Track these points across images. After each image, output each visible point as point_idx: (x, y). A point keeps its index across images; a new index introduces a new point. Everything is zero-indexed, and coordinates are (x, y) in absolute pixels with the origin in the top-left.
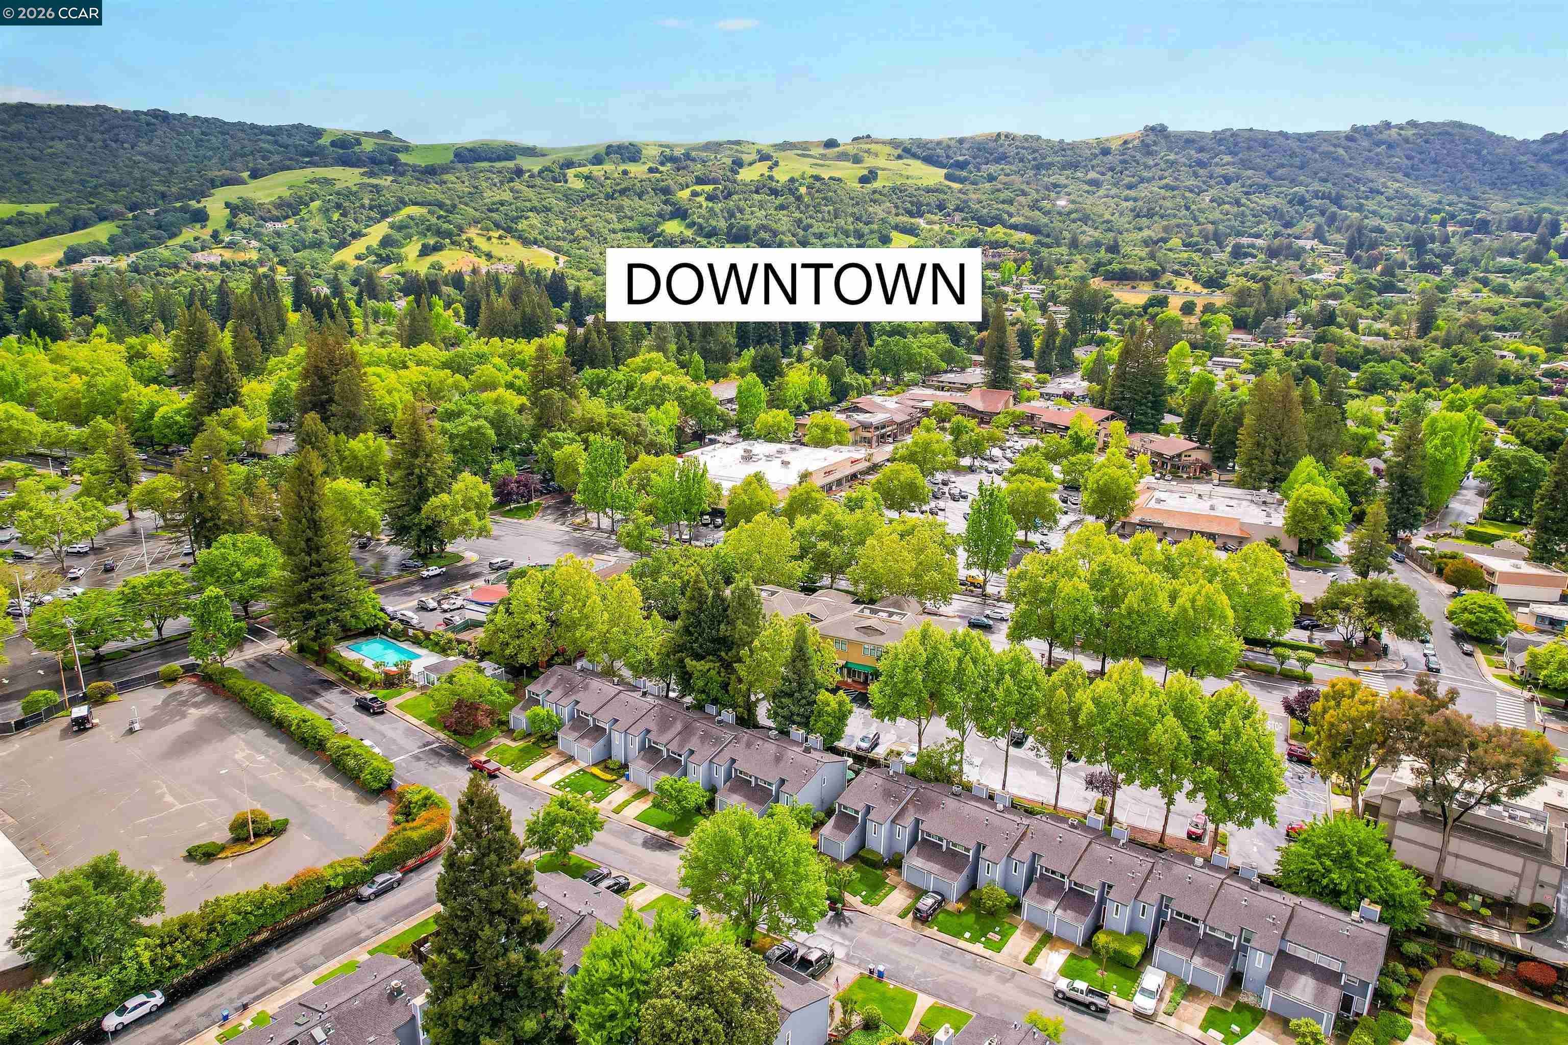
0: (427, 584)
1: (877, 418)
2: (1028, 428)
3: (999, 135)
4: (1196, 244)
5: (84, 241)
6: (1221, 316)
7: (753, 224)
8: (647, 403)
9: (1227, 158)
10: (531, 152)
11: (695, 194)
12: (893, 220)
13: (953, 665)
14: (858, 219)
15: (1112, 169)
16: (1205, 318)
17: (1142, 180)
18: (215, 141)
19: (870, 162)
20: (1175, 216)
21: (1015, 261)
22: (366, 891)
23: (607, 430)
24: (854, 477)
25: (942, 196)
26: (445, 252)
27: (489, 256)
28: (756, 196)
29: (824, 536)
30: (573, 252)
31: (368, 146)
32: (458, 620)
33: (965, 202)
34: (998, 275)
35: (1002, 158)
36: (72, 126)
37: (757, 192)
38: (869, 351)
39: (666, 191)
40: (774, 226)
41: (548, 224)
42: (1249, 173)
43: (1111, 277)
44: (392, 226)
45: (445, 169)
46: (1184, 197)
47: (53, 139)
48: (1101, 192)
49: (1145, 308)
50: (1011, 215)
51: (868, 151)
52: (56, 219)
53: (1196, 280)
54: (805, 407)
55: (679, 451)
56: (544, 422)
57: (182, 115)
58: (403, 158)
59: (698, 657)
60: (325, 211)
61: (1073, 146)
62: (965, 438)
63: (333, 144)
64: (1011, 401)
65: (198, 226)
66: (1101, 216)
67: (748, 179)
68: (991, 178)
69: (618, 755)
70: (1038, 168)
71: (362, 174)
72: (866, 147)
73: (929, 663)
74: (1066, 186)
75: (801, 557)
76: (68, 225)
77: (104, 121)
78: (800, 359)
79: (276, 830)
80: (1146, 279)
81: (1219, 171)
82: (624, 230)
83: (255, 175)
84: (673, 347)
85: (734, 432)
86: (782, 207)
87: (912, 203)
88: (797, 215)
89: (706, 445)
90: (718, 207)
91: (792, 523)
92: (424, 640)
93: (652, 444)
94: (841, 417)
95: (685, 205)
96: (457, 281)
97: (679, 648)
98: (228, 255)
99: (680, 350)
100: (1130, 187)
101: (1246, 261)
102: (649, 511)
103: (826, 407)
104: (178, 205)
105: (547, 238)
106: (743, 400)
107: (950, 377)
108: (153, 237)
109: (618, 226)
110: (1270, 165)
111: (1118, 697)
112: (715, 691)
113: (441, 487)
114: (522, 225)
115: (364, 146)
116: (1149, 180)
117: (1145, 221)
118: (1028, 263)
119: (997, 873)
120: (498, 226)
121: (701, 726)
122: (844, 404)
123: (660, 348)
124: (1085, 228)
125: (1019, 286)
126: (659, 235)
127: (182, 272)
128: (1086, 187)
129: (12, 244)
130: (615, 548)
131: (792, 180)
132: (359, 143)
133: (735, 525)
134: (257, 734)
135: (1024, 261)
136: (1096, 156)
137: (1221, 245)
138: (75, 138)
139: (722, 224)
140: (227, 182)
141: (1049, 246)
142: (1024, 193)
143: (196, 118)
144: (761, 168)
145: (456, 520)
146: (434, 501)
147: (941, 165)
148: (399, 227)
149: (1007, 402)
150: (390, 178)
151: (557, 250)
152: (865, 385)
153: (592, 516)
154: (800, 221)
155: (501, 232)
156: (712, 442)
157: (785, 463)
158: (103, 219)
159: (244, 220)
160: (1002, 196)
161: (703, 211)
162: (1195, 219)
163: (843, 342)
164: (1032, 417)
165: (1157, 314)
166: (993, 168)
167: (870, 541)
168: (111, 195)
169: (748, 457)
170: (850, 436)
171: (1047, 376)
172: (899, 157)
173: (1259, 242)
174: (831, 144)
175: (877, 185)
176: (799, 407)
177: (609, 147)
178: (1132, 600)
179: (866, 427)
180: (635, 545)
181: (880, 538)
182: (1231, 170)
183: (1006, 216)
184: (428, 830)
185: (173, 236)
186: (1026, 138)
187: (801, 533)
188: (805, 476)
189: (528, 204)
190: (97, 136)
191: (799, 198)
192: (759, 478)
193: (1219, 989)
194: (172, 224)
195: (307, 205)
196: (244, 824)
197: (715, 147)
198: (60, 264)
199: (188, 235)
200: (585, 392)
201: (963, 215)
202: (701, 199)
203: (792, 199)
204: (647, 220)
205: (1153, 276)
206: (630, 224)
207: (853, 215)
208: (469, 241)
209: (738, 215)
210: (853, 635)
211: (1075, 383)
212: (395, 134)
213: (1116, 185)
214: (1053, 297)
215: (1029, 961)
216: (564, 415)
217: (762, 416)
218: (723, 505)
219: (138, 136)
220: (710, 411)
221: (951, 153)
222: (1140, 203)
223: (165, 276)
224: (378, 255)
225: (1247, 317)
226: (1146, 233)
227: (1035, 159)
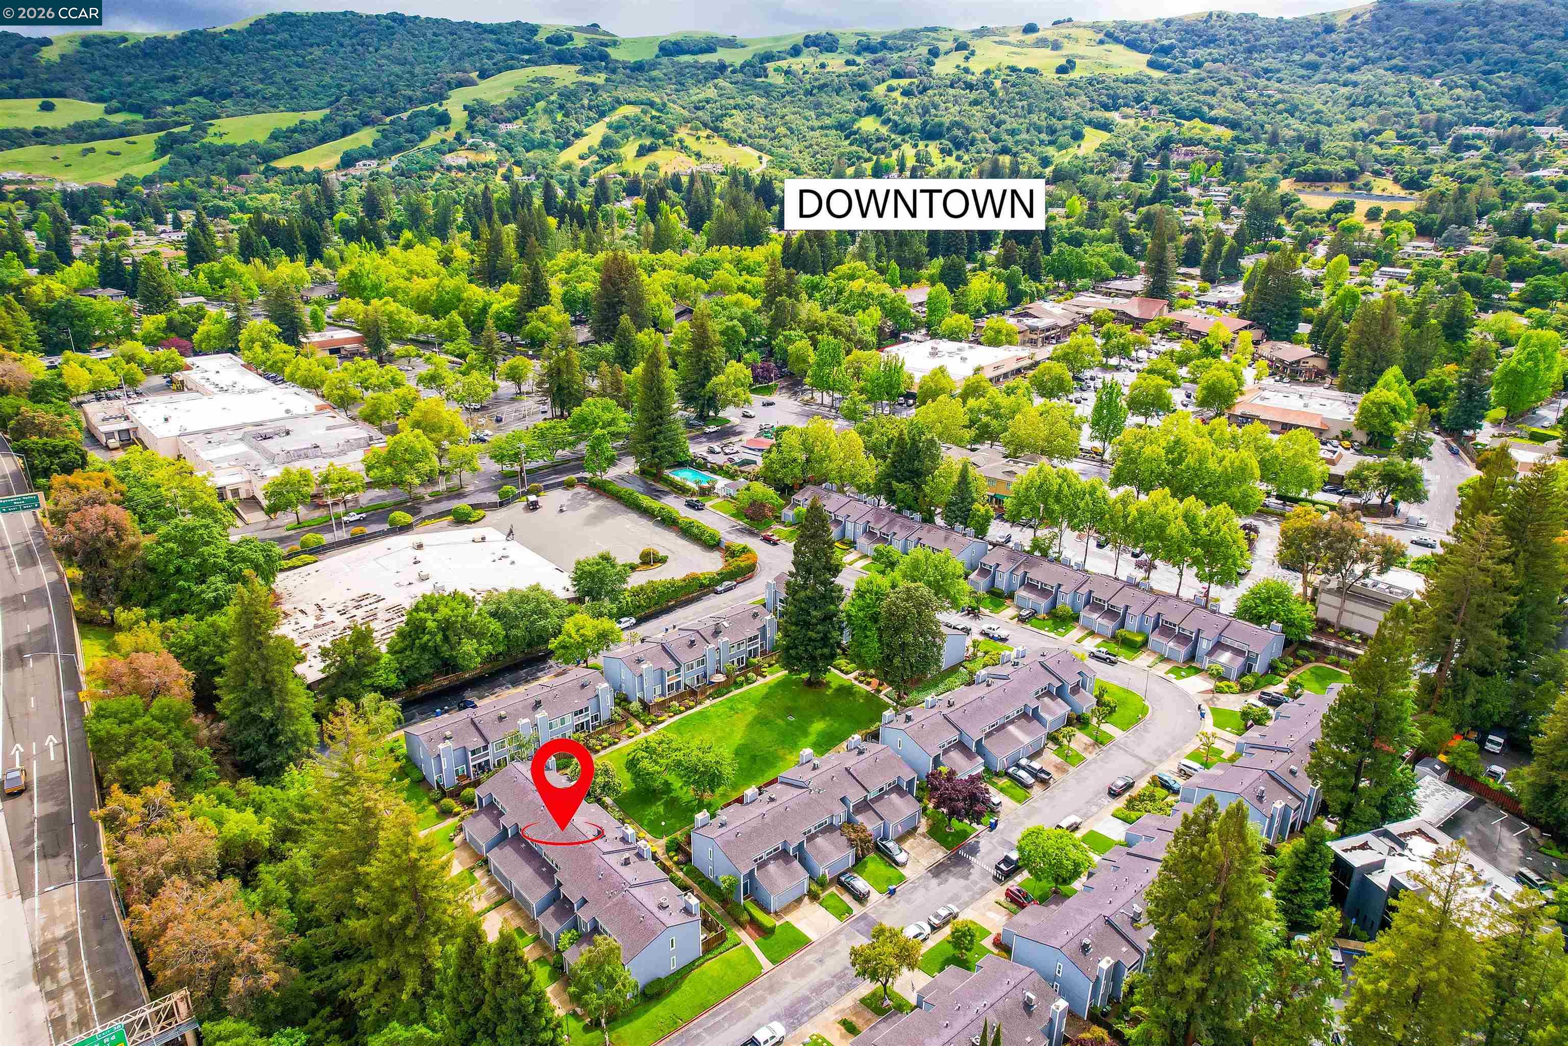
0: (710, 437)
1: (1042, 323)
2: (1176, 334)
3: (1210, 15)
4: (1412, 136)
5: (355, 146)
6: (1404, 223)
7: (947, 120)
8: (854, 307)
9: (1475, 31)
10: (731, 43)
11: (891, 89)
12: (1087, 115)
13: (1056, 487)
14: (1052, 114)
15: (1334, 50)
16: (1387, 225)
17: (1367, 61)
18: (444, 42)
19: (1069, 49)
20: (1395, 104)
21: (1206, 160)
22: (719, 588)
23: (827, 330)
24: (1018, 371)
25: (1140, 87)
26: (658, 153)
27: (698, 155)
28: (951, 91)
29: (987, 413)
30: (774, 150)
31: (580, 42)
32: (737, 460)
33: (1165, 93)
34: (1188, 176)
35: (1211, 41)
36: (326, 33)
37: (952, 86)
38: (1044, 259)
39: (863, 87)
40: (967, 122)
41: (750, 121)
42: (1497, 46)
43: (1303, 178)
44: (610, 126)
45: (653, 65)
46: (1409, 82)
47: (311, 46)
48: (1318, 76)
49: (1329, 214)
50: (1211, 107)
51: (1068, 37)
52: (330, 126)
53: (1396, 180)
54: (984, 310)
55: (880, 347)
56: (778, 323)
57: (417, 17)
58: (614, 54)
59: (900, 481)
60: (549, 112)
61: (1294, 25)
62: (1114, 341)
63: (549, 40)
64: (1166, 309)
65: (442, 128)
66: (1311, 106)
67: (942, 73)
68: (1198, 64)
69: (849, 535)
70: (1249, 51)
71: (579, 72)
72: (1065, 31)
73: (1042, 485)
74: (1278, 71)
75: (970, 427)
76: (339, 130)
77: (352, 26)
78: (983, 268)
79: (663, 560)
80: (1342, 180)
81: (1460, 45)
82: (822, 128)
83: (484, 75)
84: (873, 255)
85: (924, 331)
86: (975, 103)
87: (1108, 96)
88: (991, 110)
89: (900, 342)
90: (913, 102)
91: (964, 403)
92: (718, 470)
93: (860, 341)
94: (1012, 321)
95: (882, 101)
96: (676, 182)
97: (889, 475)
98: (472, 157)
99: (879, 257)
100: (1352, 69)
101: (1466, 154)
102: (862, 391)
103: (1001, 311)
104: (425, 108)
105: (750, 136)
106: (933, 305)
107: (1118, 284)
108: (408, 141)
109: (816, 124)
110: (1526, 36)
111: (1152, 508)
112: (910, 501)
113: (719, 370)
114: (727, 124)
115: (576, 41)
116: (1374, 62)
117: (1359, 111)
118: (1219, 164)
119: (1068, 599)
120: (706, 125)
121: (900, 520)
122: (1018, 309)
123: (862, 255)
124: (1291, 121)
125: (1206, 188)
126: (855, 133)
127: (438, 175)
128: (1303, 72)
129: (299, 150)
130: (836, 418)
131: (988, 72)
132: (571, 38)
133: (924, 403)
134: (634, 516)
135: (1215, 161)
136: (1317, 34)
137: (1441, 138)
138: (329, 44)
139: (917, 121)
140: (461, 84)
141: (1246, 142)
142: (1230, 82)
143: (427, 19)
144: (958, 58)
145: (730, 393)
146: (715, 380)
147: (1145, 51)
148: (617, 128)
149: (1161, 310)
150: (603, 76)
151: (760, 148)
152: (1038, 291)
153: (817, 395)
154: (993, 117)
155: (709, 132)
156: (906, 340)
157: (963, 359)
158: (366, 124)
159: (481, 122)
160: (1205, 86)
161: (898, 108)
162: (1418, 107)
163: (1023, 252)
164: (1182, 323)
165: (1340, 220)
166: (1201, 53)
167: (1018, 416)
168: (369, 101)
169: (934, 353)
170: (1019, 338)
171: (1207, 284)
172: (1101, 42)
173: (1490, 131)
174: (1030, 29)
175: (1074, 75)
176: (979, 310)
177: (807, 37)
178: (1190, 460)
179: (1033, 330)
180: (851, 416)
181: (1024, 415)
182: (1475, 44)
183: (1206, 109)
184: (748, 562)
185: (423, 139)
186: (1241, 17)
187: (971, 411)
188: (977, 370)
189: (731, 101)
190: (347, 41)
191: (994, 93)
192: (942, 369)
193: (1181, 659)
194: (422, 128)
195: (533, 106)
196: (648, 554)
197: (911, 36)
198: (338, 168)
199: (435, 137)
200: (804, 296)
201: (1161, 108)
202: (896, 94)
203: (987, 94)
204: (844, 117)
205: (1350, 176)
206: (828, 121)
207: (1046, 110)
208: (681, 141)
209: (933, 111)
210: (1000, 476)
211: (1234, 293)
212: (604, 27)
213: (1335, 68)
214: (1237, 201)
215: (1078, 641)
216: (794, 316)
217: (948, 320)
218: (915, 390)
219: (380, 40)
220: (906, 314)
221: (1156, 37)
222: (1358, 90)
223: (426, 178)
224: (600, 156)
225: (1434, 222)
226: (1360, 124)
227: (1247, 41)
